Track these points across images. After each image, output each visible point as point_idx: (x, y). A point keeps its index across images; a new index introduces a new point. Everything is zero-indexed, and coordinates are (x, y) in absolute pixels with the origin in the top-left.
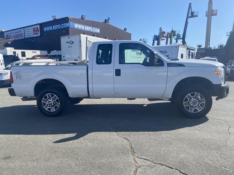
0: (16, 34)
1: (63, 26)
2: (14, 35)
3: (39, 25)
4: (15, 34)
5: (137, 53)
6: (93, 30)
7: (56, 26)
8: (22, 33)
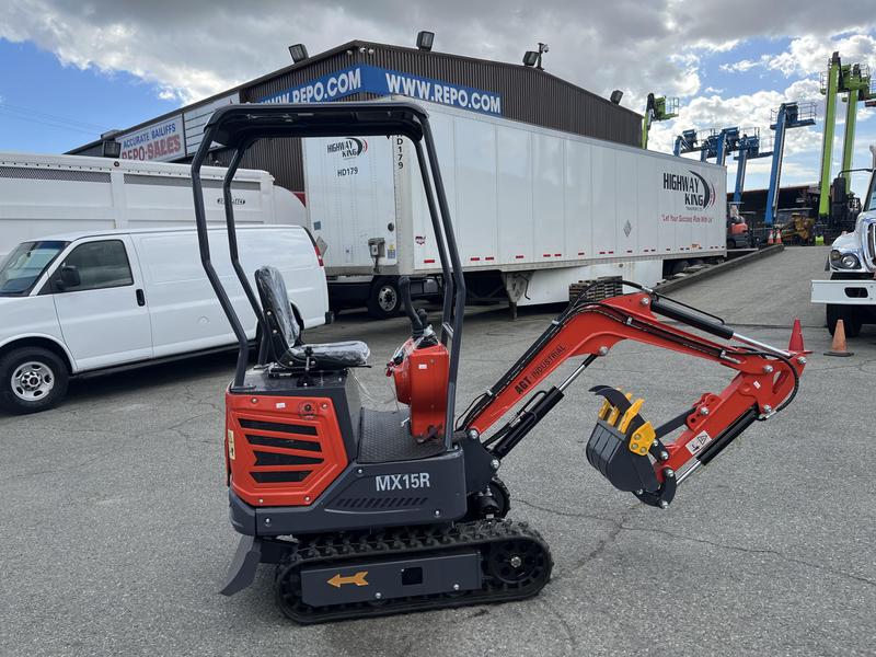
0: (158, 139)
1: (333, 86)
2: (150, 145)
3: (237, 95)
4: (152, 141)
5: (687, 199)
6: (469, 101)
7: (305, 93)
8: (176, 133)
